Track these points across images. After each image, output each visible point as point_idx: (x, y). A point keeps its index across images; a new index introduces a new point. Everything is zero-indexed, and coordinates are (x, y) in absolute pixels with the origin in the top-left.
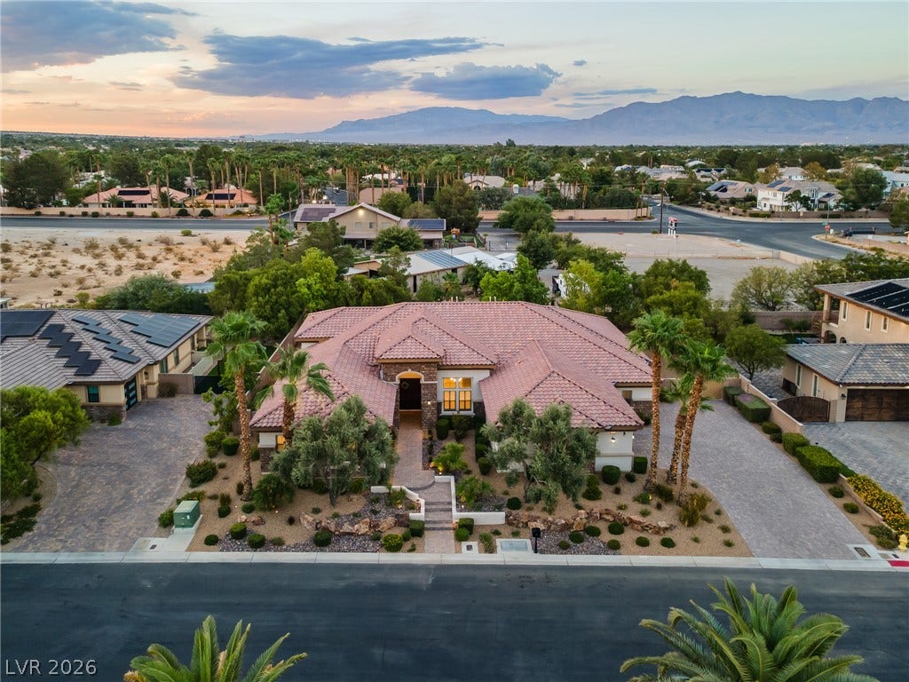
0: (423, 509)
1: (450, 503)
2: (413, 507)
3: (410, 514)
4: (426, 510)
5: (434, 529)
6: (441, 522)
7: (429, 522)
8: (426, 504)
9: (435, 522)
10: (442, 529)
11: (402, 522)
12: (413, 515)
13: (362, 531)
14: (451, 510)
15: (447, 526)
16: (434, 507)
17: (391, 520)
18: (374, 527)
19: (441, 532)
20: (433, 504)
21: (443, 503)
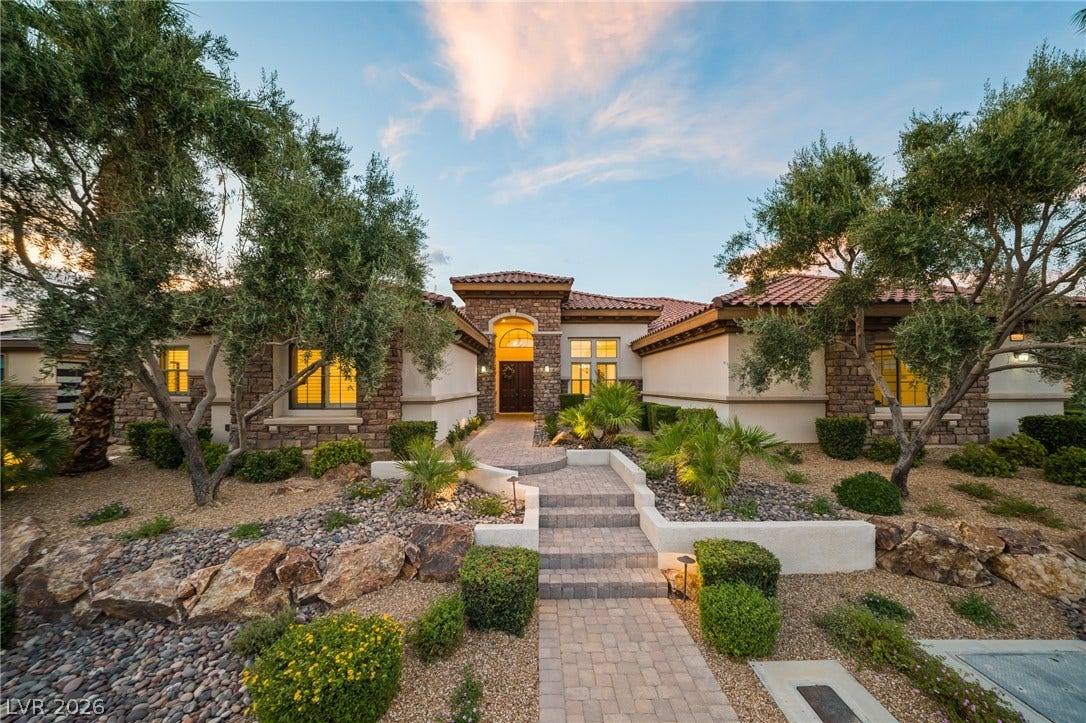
0: (532, 515)
1: (628, 501)
2: (492, 509)
3: (478, 528)
4: (543, 523)
5: (581, 592)
6: (607, 561)
7: (557, 563)
8: (543, 502)
9: (581, 563)
10: (618, 591)
11: (437, 560)
12: (488, 532)
13: (216, 600)
14: (635, 522)
15: (637, 578)
16: (571, 511)
17: (385, 546)
18: (293, 576)
19: (615, 608)
20: (568, 502)
21: (603, 500)
